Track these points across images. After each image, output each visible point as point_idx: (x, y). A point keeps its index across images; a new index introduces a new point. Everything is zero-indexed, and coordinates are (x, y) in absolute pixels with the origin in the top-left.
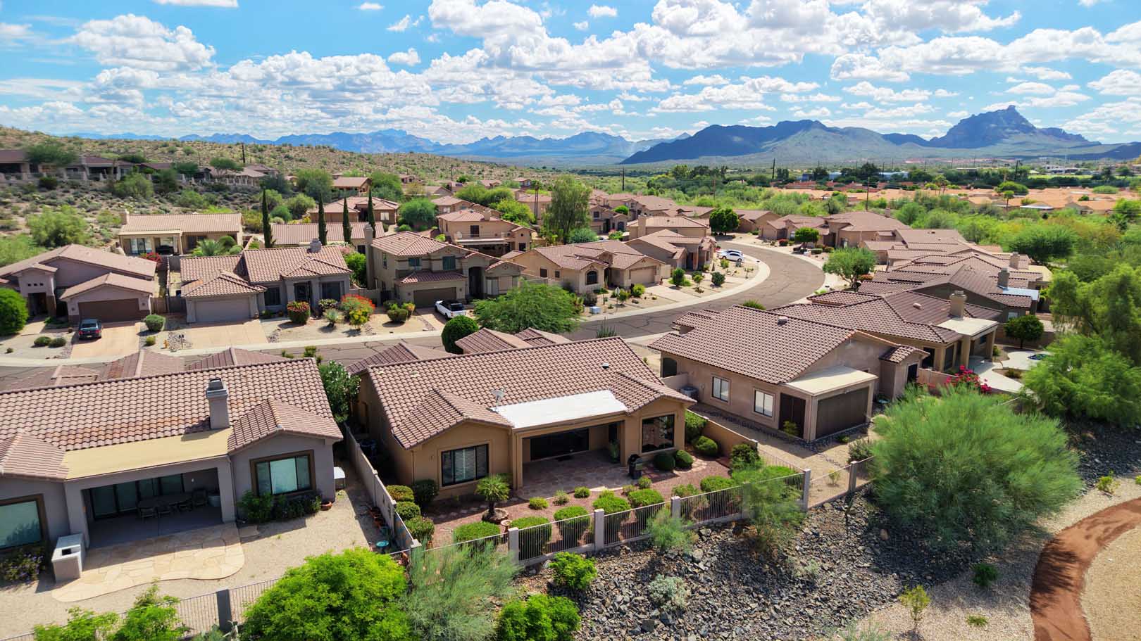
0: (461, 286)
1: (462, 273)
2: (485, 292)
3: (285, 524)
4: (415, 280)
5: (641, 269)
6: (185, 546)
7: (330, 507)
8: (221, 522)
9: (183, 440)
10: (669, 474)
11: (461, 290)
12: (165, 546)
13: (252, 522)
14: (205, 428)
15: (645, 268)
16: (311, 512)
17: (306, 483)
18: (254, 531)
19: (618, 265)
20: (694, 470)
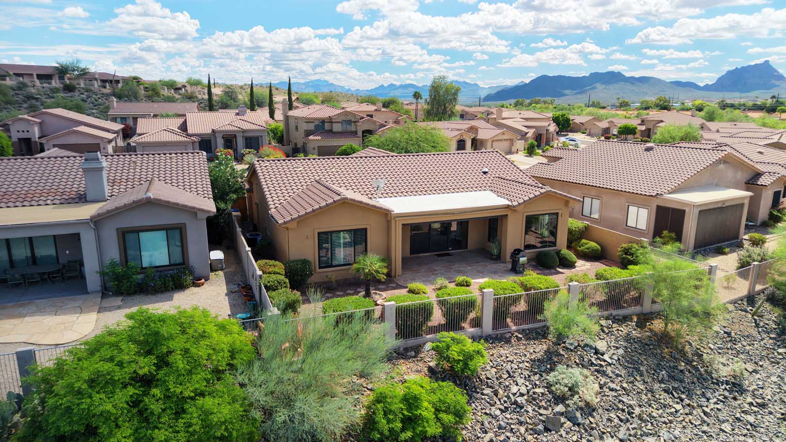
4: (319, 138)
5: (501, 140)
7: (203, 285)
9: (54, 208)
10: (553, 271)
15: (505, 140)
16: (181, 287)
17: (178, 259)
18: (117, 301)
19: (482, 137)
20: (578, 269)
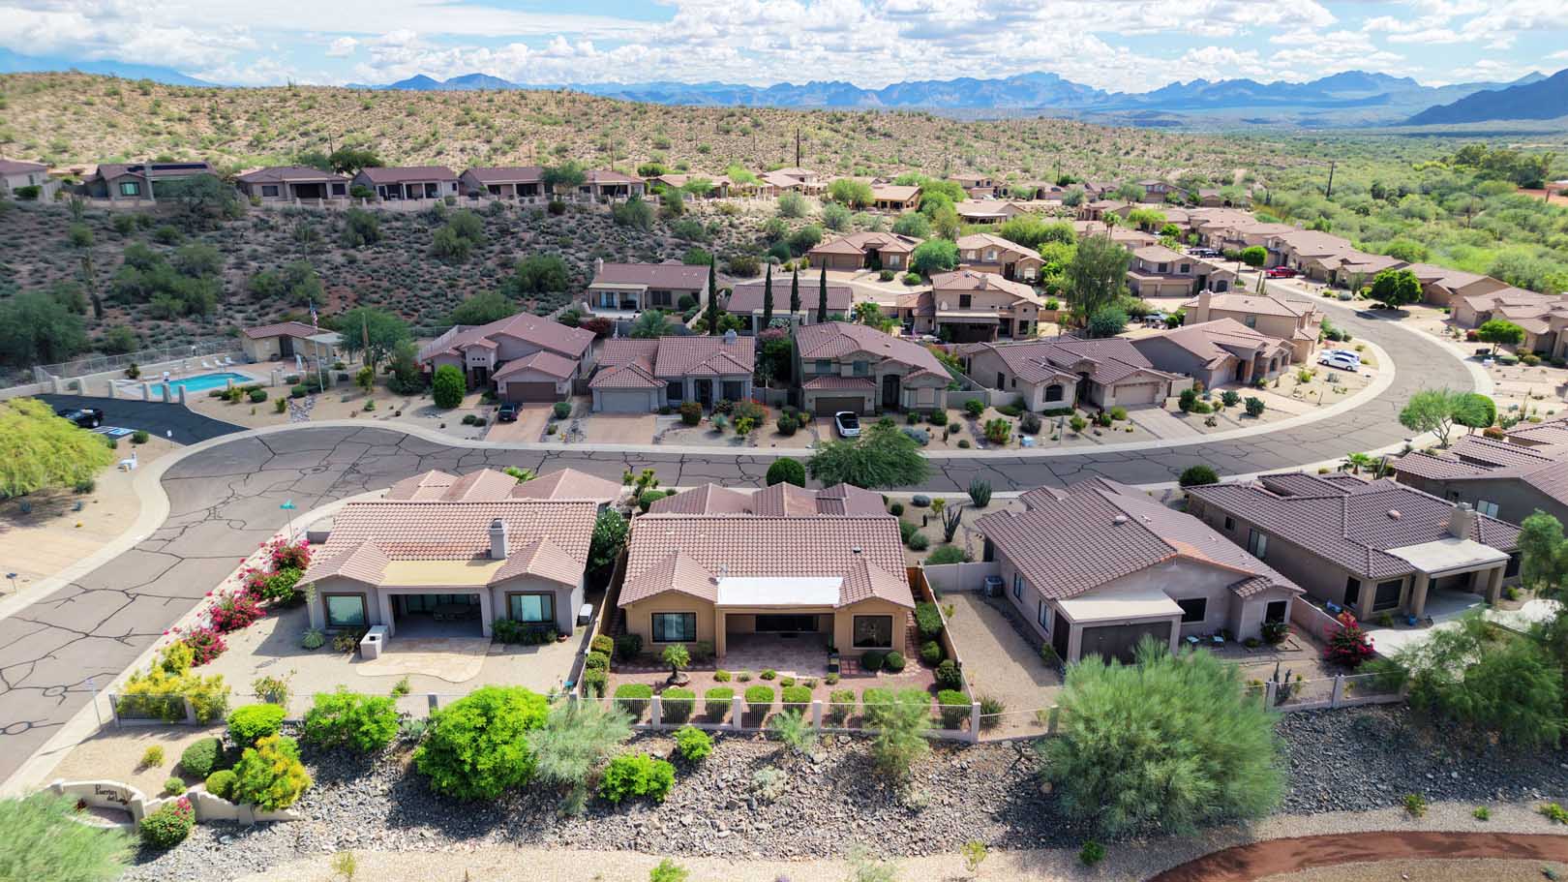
0: (871, 396)
1: (875, 382)
2: (901, 403)
3: (524, 648)
4: (818, 386)
5: (1134, 385)
6: (451, 650)
7: (564, 640)
8: (483, 636)
9: (468, 565)
10: (871, 674)
11: (871, 400)
12: (439, 646)
13: (502, 641)
14: (487, 557)
15: (1141, 384)
16: (546, 642)
17: (548, 616)
18: (500, 648)
19: (1098, 377)
20: (900, 675)
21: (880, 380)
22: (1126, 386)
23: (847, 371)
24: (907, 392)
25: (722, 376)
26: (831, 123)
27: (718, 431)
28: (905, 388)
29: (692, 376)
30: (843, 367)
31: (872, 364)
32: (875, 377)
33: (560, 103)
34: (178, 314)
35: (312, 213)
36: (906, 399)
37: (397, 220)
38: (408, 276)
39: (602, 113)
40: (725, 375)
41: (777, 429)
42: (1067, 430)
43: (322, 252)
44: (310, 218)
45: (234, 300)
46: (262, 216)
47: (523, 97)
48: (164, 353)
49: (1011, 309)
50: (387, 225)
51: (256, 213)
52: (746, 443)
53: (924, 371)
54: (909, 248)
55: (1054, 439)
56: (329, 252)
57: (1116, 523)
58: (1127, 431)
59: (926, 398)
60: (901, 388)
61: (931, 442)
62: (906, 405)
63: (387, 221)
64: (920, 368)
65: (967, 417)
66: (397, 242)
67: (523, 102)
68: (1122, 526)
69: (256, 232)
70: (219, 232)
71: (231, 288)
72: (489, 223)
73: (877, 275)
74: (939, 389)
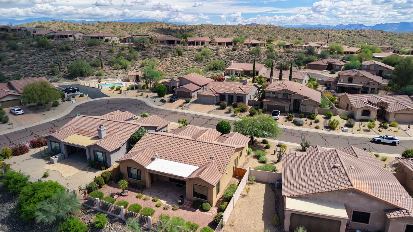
0: (287, 106)
1: (290, 101)
2: (300, 110)
3: (95, 170)
4: (268, 101)
5: (404, 114)
6: (75, 166)
8: (87, 163)
9: (91, 139)
10: (194, 210)
11: (287, 107)
12: (74, 164)
13: (91, 166)
14: (98, 137)
15: (408, 114)
16: (101, 169)
17: (105, 160)
18: (88, 168)
19: (389, 110)
20: (205, 213)
21: (292, 101)
22: (400, 114)
23: (280, 96)
24: (302, 106)
25: (236, 94)
26: (347, 33)
27: (229, 112)
28: (302, 105)
29: (227, 93)
30: (279, 95)
31: (290, 94)
32: (290, 99)
33: (266, 28)
34: (120, 68)
35: (169, 48)
36: (302, 108)
37: (190, 50)
38: (183, 64)
39: (277, 30)
40: (238, 94)
41: (249, 114)
42: (366, 128)
43: (166, 57)
44: (168, 49)
45: (137, 67)
46: (157, 48)
47: (257, 26)
48: (110, 77)
49: (368, 84)
50: (187, 52)
51: (156, 47)
52: (236, 117)
53: (309, 99)
54: (343, 64)
55: (358, 130)
56: (168, 57)
57: (334, 167)
58: (395, 132)
59: (309, 109)
60: (300, 105)
61: (304, 125)
62: (302, 111)
63: (187, 51)
64: (308, 98)
65: (325, 118)
66: (187, 56)
67: (257, 28)
68: (336, 169)
69: (154, 52)
70: (145, 51)
71: (138, 64)
72: (214, 53)
73: (330, 72)
74: (315, 106)
